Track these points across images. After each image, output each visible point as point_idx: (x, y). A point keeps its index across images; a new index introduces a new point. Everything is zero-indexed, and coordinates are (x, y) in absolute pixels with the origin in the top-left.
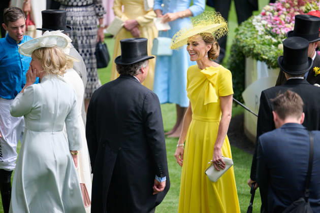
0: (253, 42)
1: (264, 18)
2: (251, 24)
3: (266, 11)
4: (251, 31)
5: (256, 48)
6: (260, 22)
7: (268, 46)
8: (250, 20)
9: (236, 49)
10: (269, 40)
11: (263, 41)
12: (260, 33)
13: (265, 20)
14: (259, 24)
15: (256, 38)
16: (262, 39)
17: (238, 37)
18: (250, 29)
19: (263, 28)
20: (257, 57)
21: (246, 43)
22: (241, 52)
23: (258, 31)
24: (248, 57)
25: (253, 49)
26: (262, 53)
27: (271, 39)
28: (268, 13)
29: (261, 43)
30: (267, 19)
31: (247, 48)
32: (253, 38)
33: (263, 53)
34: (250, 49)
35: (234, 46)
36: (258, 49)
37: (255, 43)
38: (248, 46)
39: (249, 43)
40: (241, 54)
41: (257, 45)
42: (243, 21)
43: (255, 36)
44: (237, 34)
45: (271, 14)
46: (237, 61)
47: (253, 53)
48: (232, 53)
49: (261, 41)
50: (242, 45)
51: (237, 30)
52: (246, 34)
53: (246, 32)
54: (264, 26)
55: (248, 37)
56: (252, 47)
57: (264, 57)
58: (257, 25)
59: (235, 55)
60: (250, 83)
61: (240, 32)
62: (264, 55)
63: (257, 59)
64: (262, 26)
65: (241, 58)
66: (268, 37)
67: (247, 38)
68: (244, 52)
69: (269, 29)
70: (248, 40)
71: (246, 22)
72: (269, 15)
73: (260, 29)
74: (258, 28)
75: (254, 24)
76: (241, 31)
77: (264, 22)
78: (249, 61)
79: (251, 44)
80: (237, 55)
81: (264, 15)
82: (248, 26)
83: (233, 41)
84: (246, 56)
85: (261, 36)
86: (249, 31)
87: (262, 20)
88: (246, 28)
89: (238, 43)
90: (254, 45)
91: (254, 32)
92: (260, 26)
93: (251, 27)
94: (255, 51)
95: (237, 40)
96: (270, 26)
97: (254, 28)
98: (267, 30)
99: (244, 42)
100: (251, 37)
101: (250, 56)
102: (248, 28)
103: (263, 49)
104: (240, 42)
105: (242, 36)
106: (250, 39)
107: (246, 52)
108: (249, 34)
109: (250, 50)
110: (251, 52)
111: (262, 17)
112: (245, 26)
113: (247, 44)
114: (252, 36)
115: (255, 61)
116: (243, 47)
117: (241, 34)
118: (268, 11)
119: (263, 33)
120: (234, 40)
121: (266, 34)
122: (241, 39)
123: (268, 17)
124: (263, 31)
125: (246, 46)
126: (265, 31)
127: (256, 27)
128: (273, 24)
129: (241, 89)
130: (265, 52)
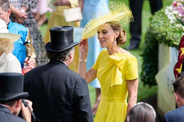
0: (165, 30)
1: (175, 8)
2: (163, 13)
3: (177, 2)
4: (164, 20)
5: (168, 35)
6: (172, 12)
7: (179, 34)
8: (162, 10)
9: (151, 36)
10: (179, 29)
11: (175, 29)
12: (171, 22)
13: (176, 10)
14: (171, 13)
15: (168, 26)
16: (174, 27)
17: (152, 25)
18: (162, 18)
19: (174, 18)
20: (169, 43)
21: (159, 30)
22: (155, 39)
23: (169, 20)
24: (160, 43)
25: (165, 36)
26: (173, 40)
27: (181, 27)
28: (179, 4)
29: (173, 30)
30: (178, 9)
31: (159, 35)
32: (165, 26)
33: (175, 39)
34: (163, 36)
35: (149, 33)
36: (170, 36)
37: (167, 30)
38: (161, 33)
39: (162, 31)
40: (154, 41)
41: (168, 33)
42: (157, 11)
43: (167, 24)
44: (151, 23)
45: (182, 5)
46: (151, 47)
47: (166, 40)
48: (147, 40)
49: (172, 29)
50: (155, 32)
51: (151, 19)
52: (159, 23)
53: (159, 21)
54: (175, 15)
55: (160, 25)
56: (164, 34)
57: (175, 43)
58: (169, 15)
59: (149, 42)
60: (163, 67)
61: (153, 21)
62: (175, 41)
63: (169, 45)
64: (173, 16)
65: (155, 44)
66: (179, 25)
67: (160, 26)
68: (157, 39)
69: (179, 18)
70: (161, 28)
71: (159, 11)
72: (180, 6)
73: (172, 19)
74: (170, 17)
75: (166, 13)
76: (155, 20)
77: (176, 12)
78: (161, 46)
79: (163, 32)
80: (151, 42)
81: (175, 5)
82: (161, 15)
83: (148, 29)
84: (159, 42)
85: (173, 25)
86: (161, 20)
87: (173, 10)
88: (159, 18)
89: (152, 31)
90: (166, 32)
91: (166, 21)
92: (172, 16)
93: (164, 16)
94: (167, 38)
95: (151, 28)
96: (180, 15)
97: (167, 17)
98: (178, 19)
99: (158, 30)
100: (163, 25)
101: (162, 42)
102: (161, 17)
103: (174, 36)
104: (153, 29)
105: (155, 24)
106: (163, 27)
107: (159, 39)
108: (162, 22)
109: (163, 38)
110: (164, 39)
111: (173, 7)
112: (159, 16)
113: (160, 32)
114: (164, 24)
115: (167, 47)
116: (157, 34)
117: (155, 22)
118: (179, 2)
119: (174, 22)
120: (148, 27)
121: (177, 23)
122: (155, 27)
123: (179, 7)
124: (174, 20)
125: (159, 33)
126: (176, 20)
127: (168, 16)
128: (183, 14)
129: (155, 72)
130: (176, 39)
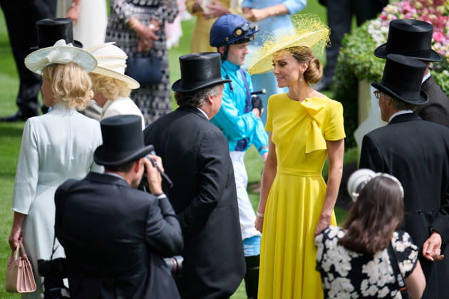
0: (369, 58)
1: (384, 23)
2: (366, 32)
3: (388, 14)
4: (366, 42)
5: (374, 67)
6: (379, 29)
8: (364, 27)
9: (346, 69)
13: (386, 26)
14: (378, 32)
17: (348, 51)
18: (364, 40)
19: (382, 38)
20: (375, 79)
21: (360, 59)
22: (353, 74)
23: (375, 42)
24: (362, 79)
25: (369, 68)
28: (390, 16)
31: (360, 68)
32: (368, 52)
34: (365, 68)
35: (343, 64)
36: (377, 69)
37: (372, 59)
38: (363, 64)
39: (363, 60)
40: (352, 76)
41: (374, 63)
43: (372, 49)
44: (346, 47)
46: (347, 86)
47: (370, 74)
50: (352, 62)
51: (346, 41)
52: (359, 47)
53: (359, 44)
54: (384, 34)
55: (361, 51)
56: (367, 65)
58: (376, 34)
59: (343, 78)
60: (366, 118)
61: (349, 44)
64: (382, 36)
65: (352, 82)
67: (360, 53)
68: (356, 73)
70: (362, 55)
71: (358, 29)
73: (379, 40)
74: (376, 38)
75: (370, 32)
76: (351, 42)
77: (385, 30)
78: (363, 86)
79: (366, 62)
80: (347, 77)
81: (385, 18)
82: (362, 35)
84: (359, 78)
86: (363, 42)
87: (381, 26)
88: (359, 39)
89: (348, 60)
90: (371, 62)
91: (370, 44)
92: (379, 35)
93: (366, 36)
94: (372, 71)
95: (346, 56)
97: (371, 38)
99: (357, 59)
100: (366, 51)
101: (364, 78)
102: (362, 38)
104: (350, 58)
105: (353, 49)
106: (365, 53)
107: (358, 73)
108: (363, 47)
109: (365, 70)
110: (367, 73)
111: (382, 22)
112: (358, 35)
113: (361, 62)
114: (366, 49)
116: (355, 65)
117: (351, 47)
118: (390, 13)
122: (352, 53)
125: (359, 64)
127: (374, 36)
129: (353, 127)
